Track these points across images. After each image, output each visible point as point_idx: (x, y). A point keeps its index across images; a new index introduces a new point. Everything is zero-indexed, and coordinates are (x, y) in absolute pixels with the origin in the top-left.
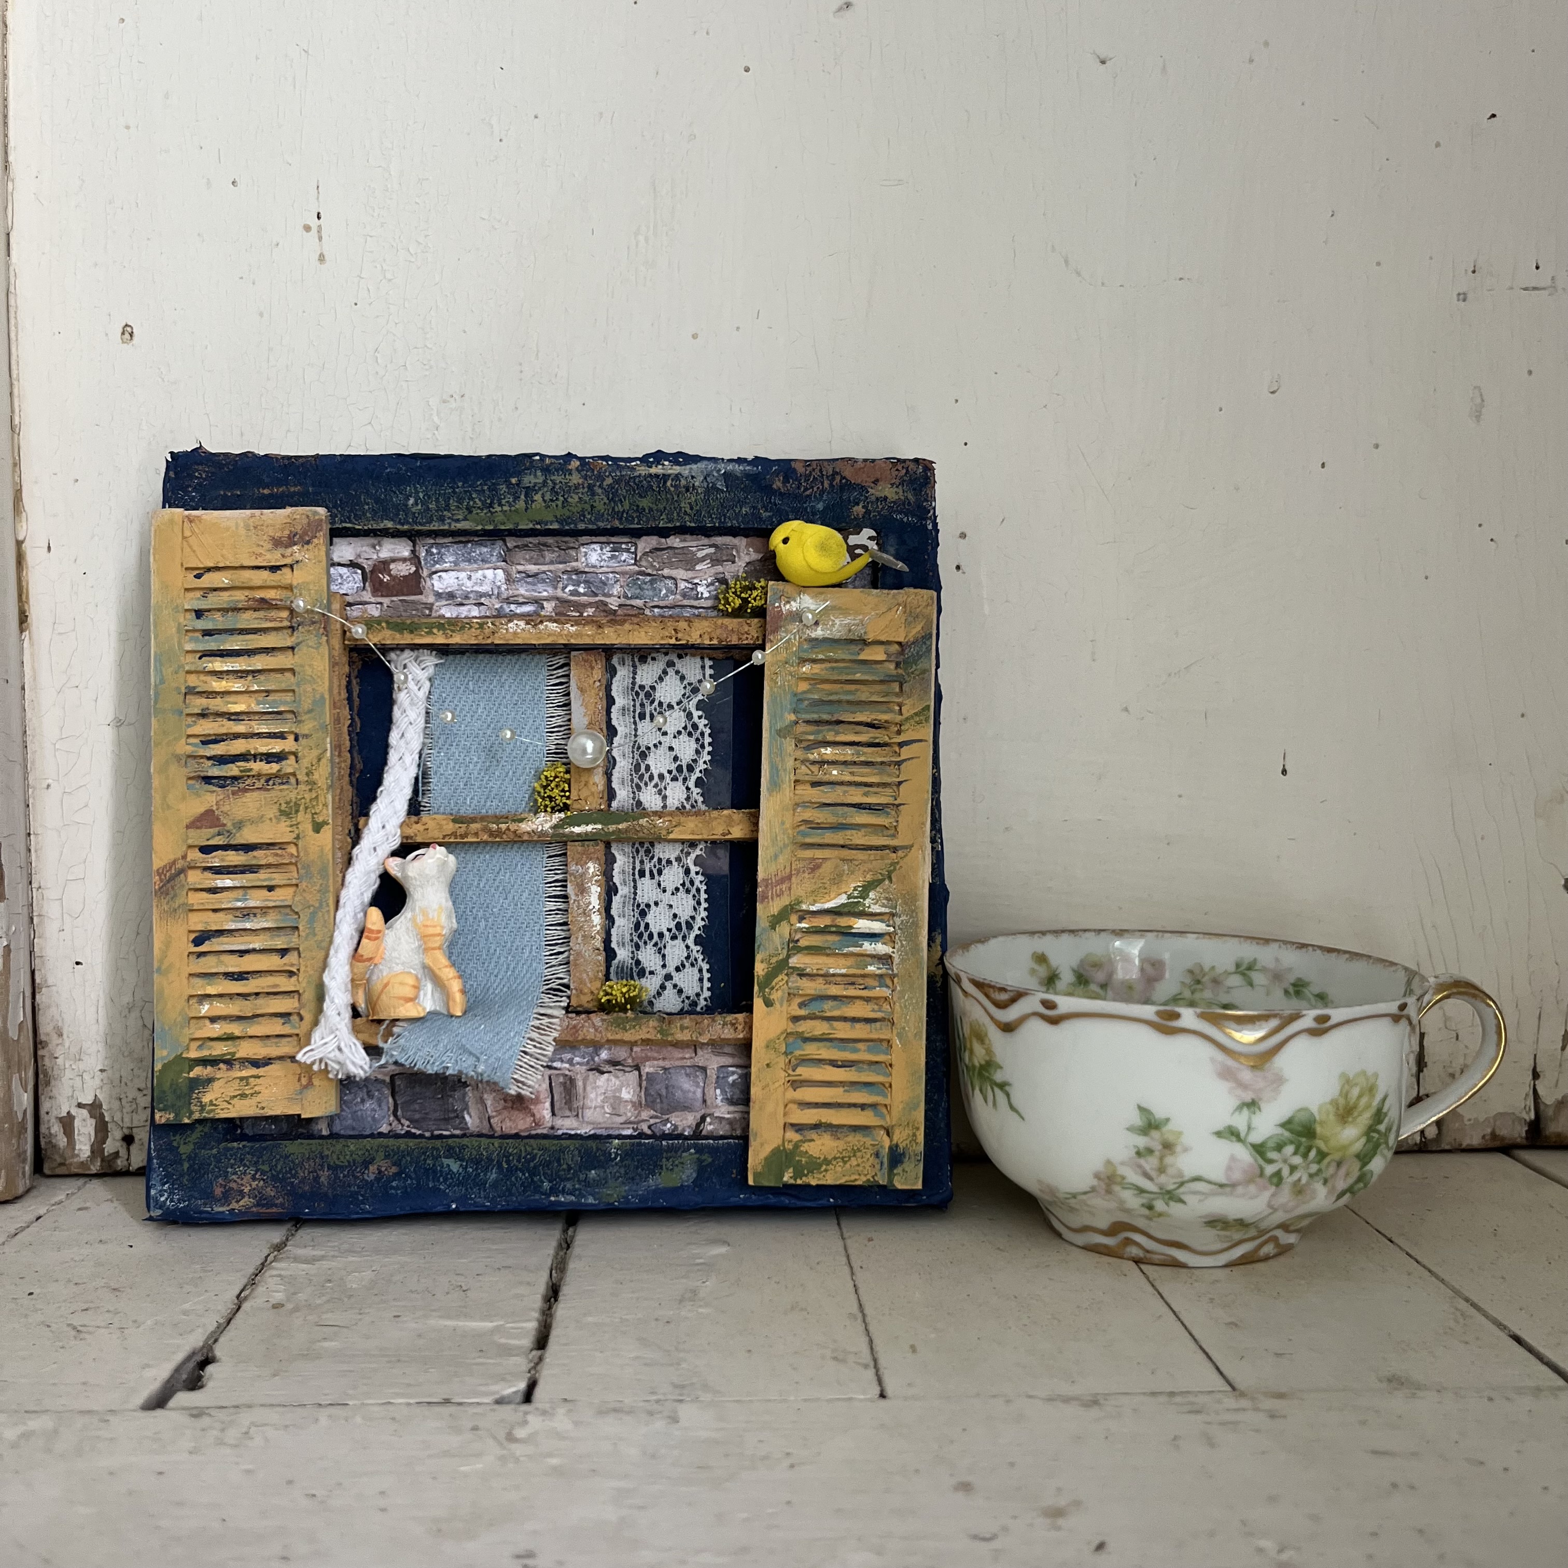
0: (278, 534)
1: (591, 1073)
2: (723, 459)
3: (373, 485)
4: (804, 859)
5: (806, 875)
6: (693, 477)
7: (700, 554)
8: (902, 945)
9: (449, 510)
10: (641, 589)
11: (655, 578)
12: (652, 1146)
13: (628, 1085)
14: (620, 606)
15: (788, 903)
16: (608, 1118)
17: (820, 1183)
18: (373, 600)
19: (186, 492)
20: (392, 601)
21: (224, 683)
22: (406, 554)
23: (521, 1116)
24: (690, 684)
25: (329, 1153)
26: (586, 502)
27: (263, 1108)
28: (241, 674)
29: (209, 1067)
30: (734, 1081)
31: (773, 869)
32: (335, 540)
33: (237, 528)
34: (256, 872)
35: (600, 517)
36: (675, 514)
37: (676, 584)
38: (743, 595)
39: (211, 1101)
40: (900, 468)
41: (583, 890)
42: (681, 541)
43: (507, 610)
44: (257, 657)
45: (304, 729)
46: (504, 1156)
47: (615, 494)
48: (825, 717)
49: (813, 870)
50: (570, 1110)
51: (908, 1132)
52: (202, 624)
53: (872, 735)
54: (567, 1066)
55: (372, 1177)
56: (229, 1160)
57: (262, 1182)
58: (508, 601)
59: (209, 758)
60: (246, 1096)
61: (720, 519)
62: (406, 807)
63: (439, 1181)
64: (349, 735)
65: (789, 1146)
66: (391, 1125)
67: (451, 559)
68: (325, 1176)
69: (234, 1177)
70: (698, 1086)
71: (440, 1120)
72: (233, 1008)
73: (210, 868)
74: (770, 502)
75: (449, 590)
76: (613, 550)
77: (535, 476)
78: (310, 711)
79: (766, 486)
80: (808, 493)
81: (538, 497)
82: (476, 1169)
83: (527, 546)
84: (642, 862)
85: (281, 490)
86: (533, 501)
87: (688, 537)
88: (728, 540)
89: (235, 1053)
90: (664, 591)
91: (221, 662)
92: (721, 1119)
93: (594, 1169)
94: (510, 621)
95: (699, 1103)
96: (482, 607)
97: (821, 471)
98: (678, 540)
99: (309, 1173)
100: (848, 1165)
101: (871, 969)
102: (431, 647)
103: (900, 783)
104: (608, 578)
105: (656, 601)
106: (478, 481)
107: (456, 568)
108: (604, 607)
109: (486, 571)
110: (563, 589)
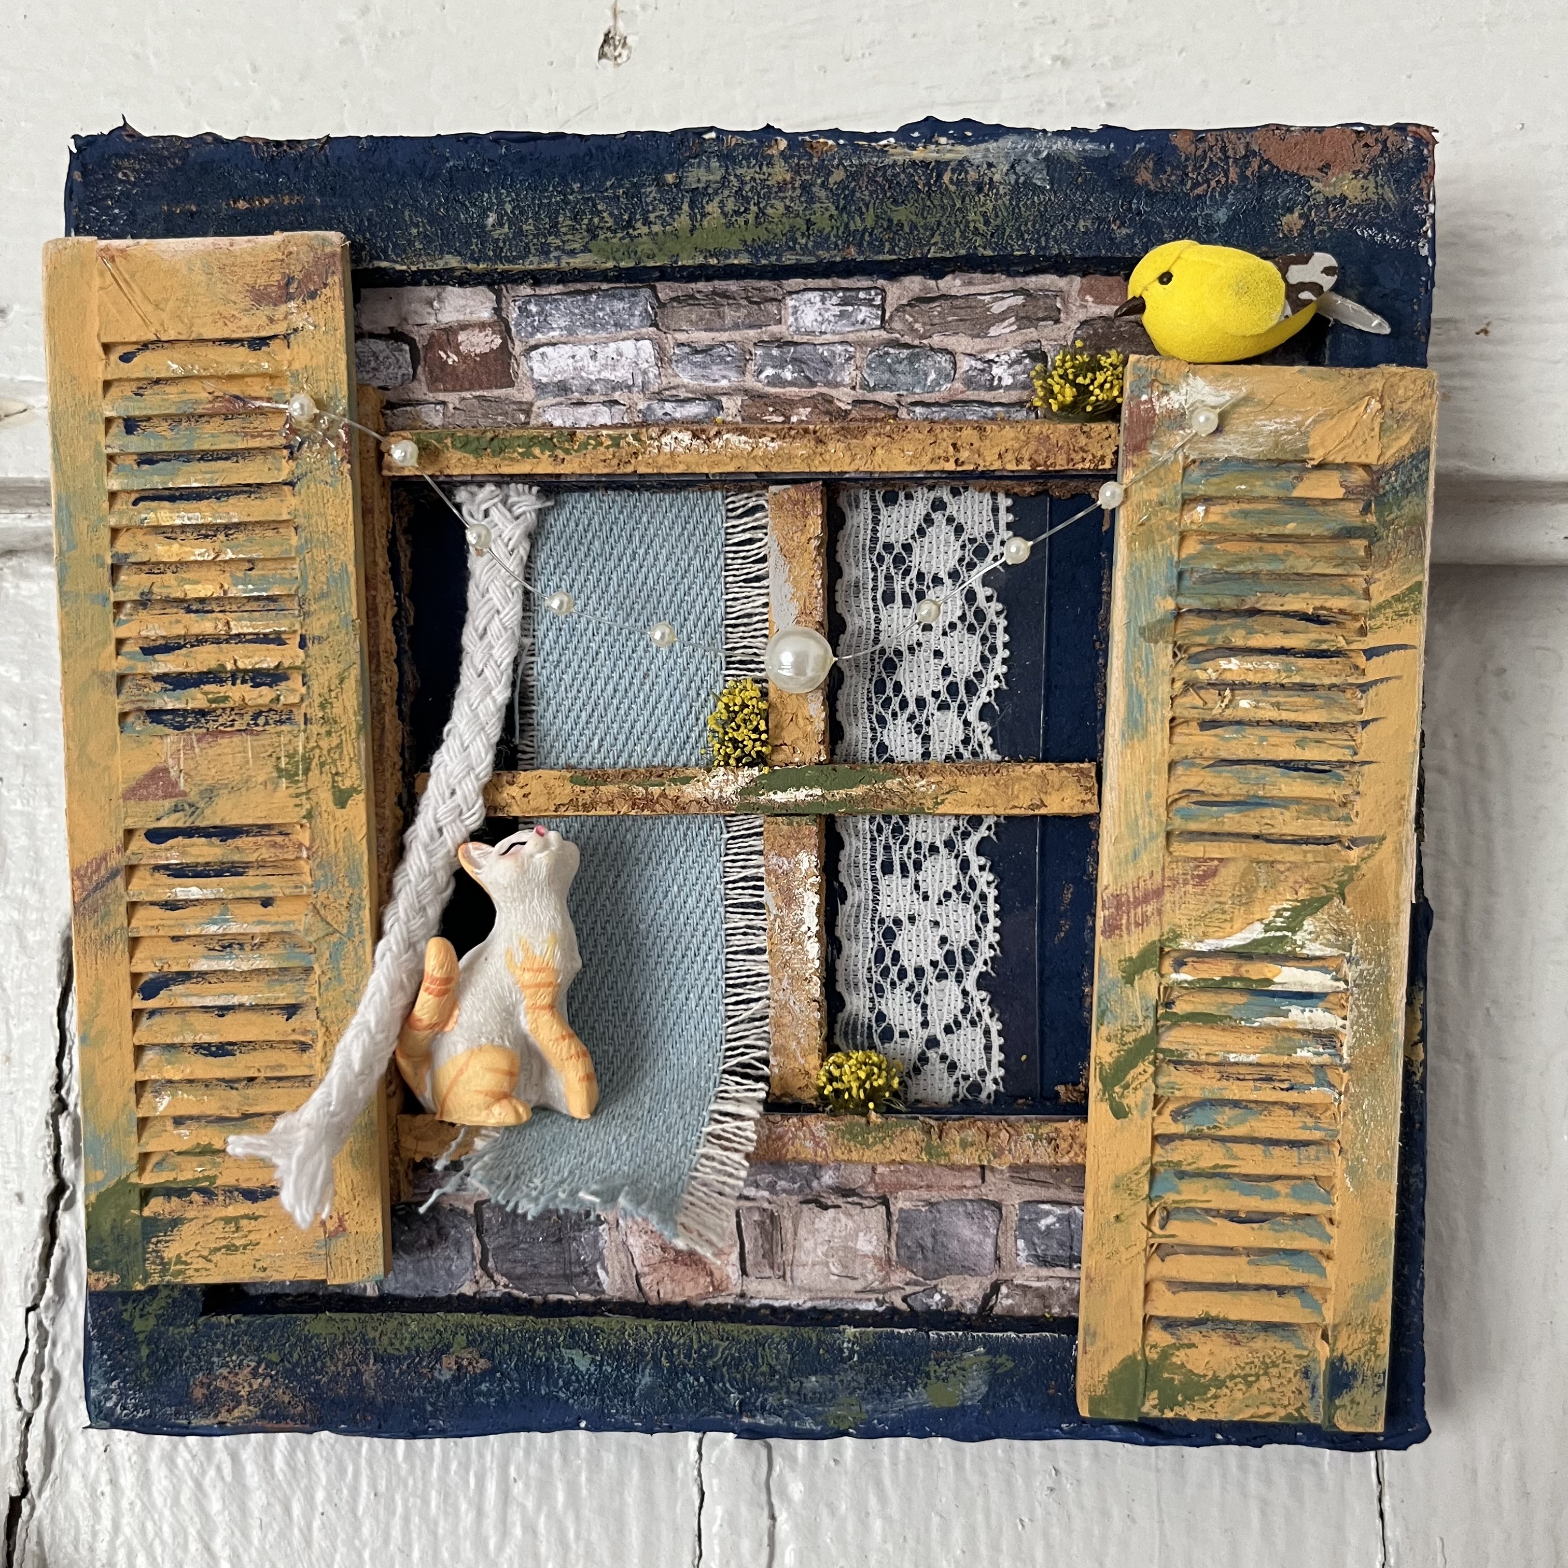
0: (262, 281)
1: (805, 1207)
2: (1044, 131)
3: (425, 192)
4: (1187, 860)
5: (1189, 888)
6: (990, 165)
7: (997, 308)
8: (1361, 1015)
9: (557, 235)
10: (893, 372)
11: (917, 353)
12: (911, 1340)
13: (868, 1229)
14: (856, 403)
15: (1156, 938)
16: (835, 1283)
17: (1204, 1417)
18: (430, 396)
19: (106, 210)
20: (463, 399)
21: (175, 547)
22: (486, 315)
23: (690, 1273)
24: (972, 541)
25: (377, 1335)
26: (798, 215)
27: (265, 1269)
28: (205, 532)
29: (174, 1199)
30: (1048, 1227)
31: (1131, 875)
32: (364, 292)
33: (191, 270)
34: (241, 874)
35: (823, 241)
36: (958, 234)
37: (955, 363)
38: (1080, 380)
39: (179, 1256)
40: (1371, 141)
41: (790, 899)
42: (964, 284)
43: (660, 413)
44: (233, 500)
45: (315, 627)
46: (664, 1347)
47: (849, 199)
48: (1229, 602)
49: (1203, 879)
50: (772, 1268)
51: (1360, 1336)
52: (138, 443)
53: (1314, 636)
54: (766, 1194)
55: (447, 1376)
56: (214, 1344)
57: (268, 1380)
58: (660, 396)
59: (158, 678)
60: (236, 1248)
61: (1038, 241)
62: (490, 758)
63: (556, 1384)
64: (396, 633)
65: (1153, 1355)
66: (477, 1282)
67: (563, 322)
68: (370, 1372)
69: (225, 1371)
70: (986, 1234)
71: (557, 1277)
72: (211, 1104)
73: (166, 867)
74: (1130, 209)
75: (559, 377)
76: (844, 302)
77: (708, 168)
78: (323, 596)
79: (1124, 180)
80: (1199, 191)
81: (712, 208)
82: (618, 1369)
83: (692, 297)
84: (887, 848)
85: (266, 201)
86: (704, 215)
87: (978, 276)
88: (1049, 280)
89: (215, 1177)
90: (932, 376)
91: (171, 511)
92: (1025, 1289)
93: (815, 1373)
94: (664, 432)
95: (988, 1262)
96: (616, 409)
97: (1224, 149)
98: (958, 282)
99: (345, 1366)
100: (1254, 1390)
101: (1304, 1054)
102: (528, 479)
103: (1365, 724)
104: (833, 354)
105: (919, 394)
106: (606, 179)
107: (571, 339)
108: (827, 406)
109: (622, 344)
110: (756, 375)
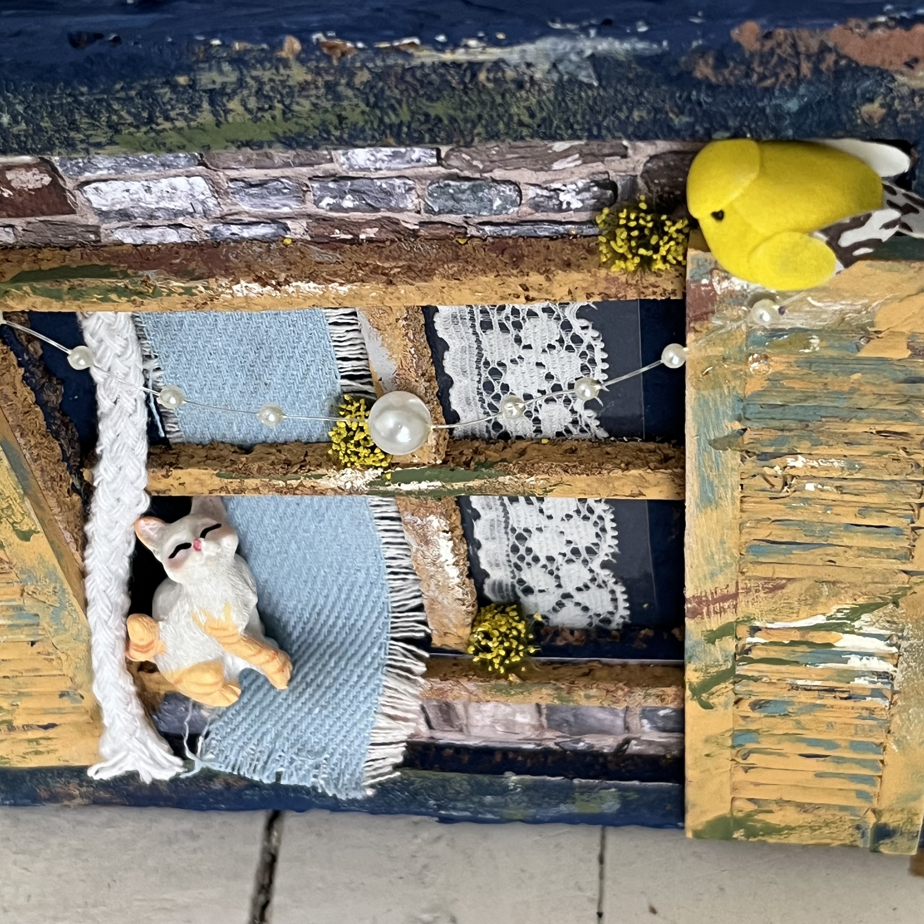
5: (762, 594)
6: (529, 65)
7: (559, 147)
8: (909, 666)
10: (457, 201)
11: (479, 184)
13: (523, 712)
14: (422, 224)
15: (732, 620)
16: (501, 735)
20: (29, 223)
22: (27, 158)
26: (327, 111)
31: (708, 585)
35: (358, 133)
37: (520, 191)
41: (427, 541)
43: (227, 233)
47: (379, 97)
49: (772, 590)
50: (452, 726)
58: (223, 219)
60: (41, 752)
65: (739, 815)
67: (108, 163)
70: (617, 716)
74: (689, 99)
75: (118, 207)
79: (680, 75)
80: (768, 83)
81: (234, 105)
86: (227, 112)
90: (498, 203)
92: (650, 742)
93: (490, 795)
95: (620, 730)
96: (182, 231)
100: (817, 833)
104: (393, 186)
105: (486, 216)
106: (115, 83)
107: (120, 176)
108: (394, 226)
109: (173, 180)
110: (316, 203)
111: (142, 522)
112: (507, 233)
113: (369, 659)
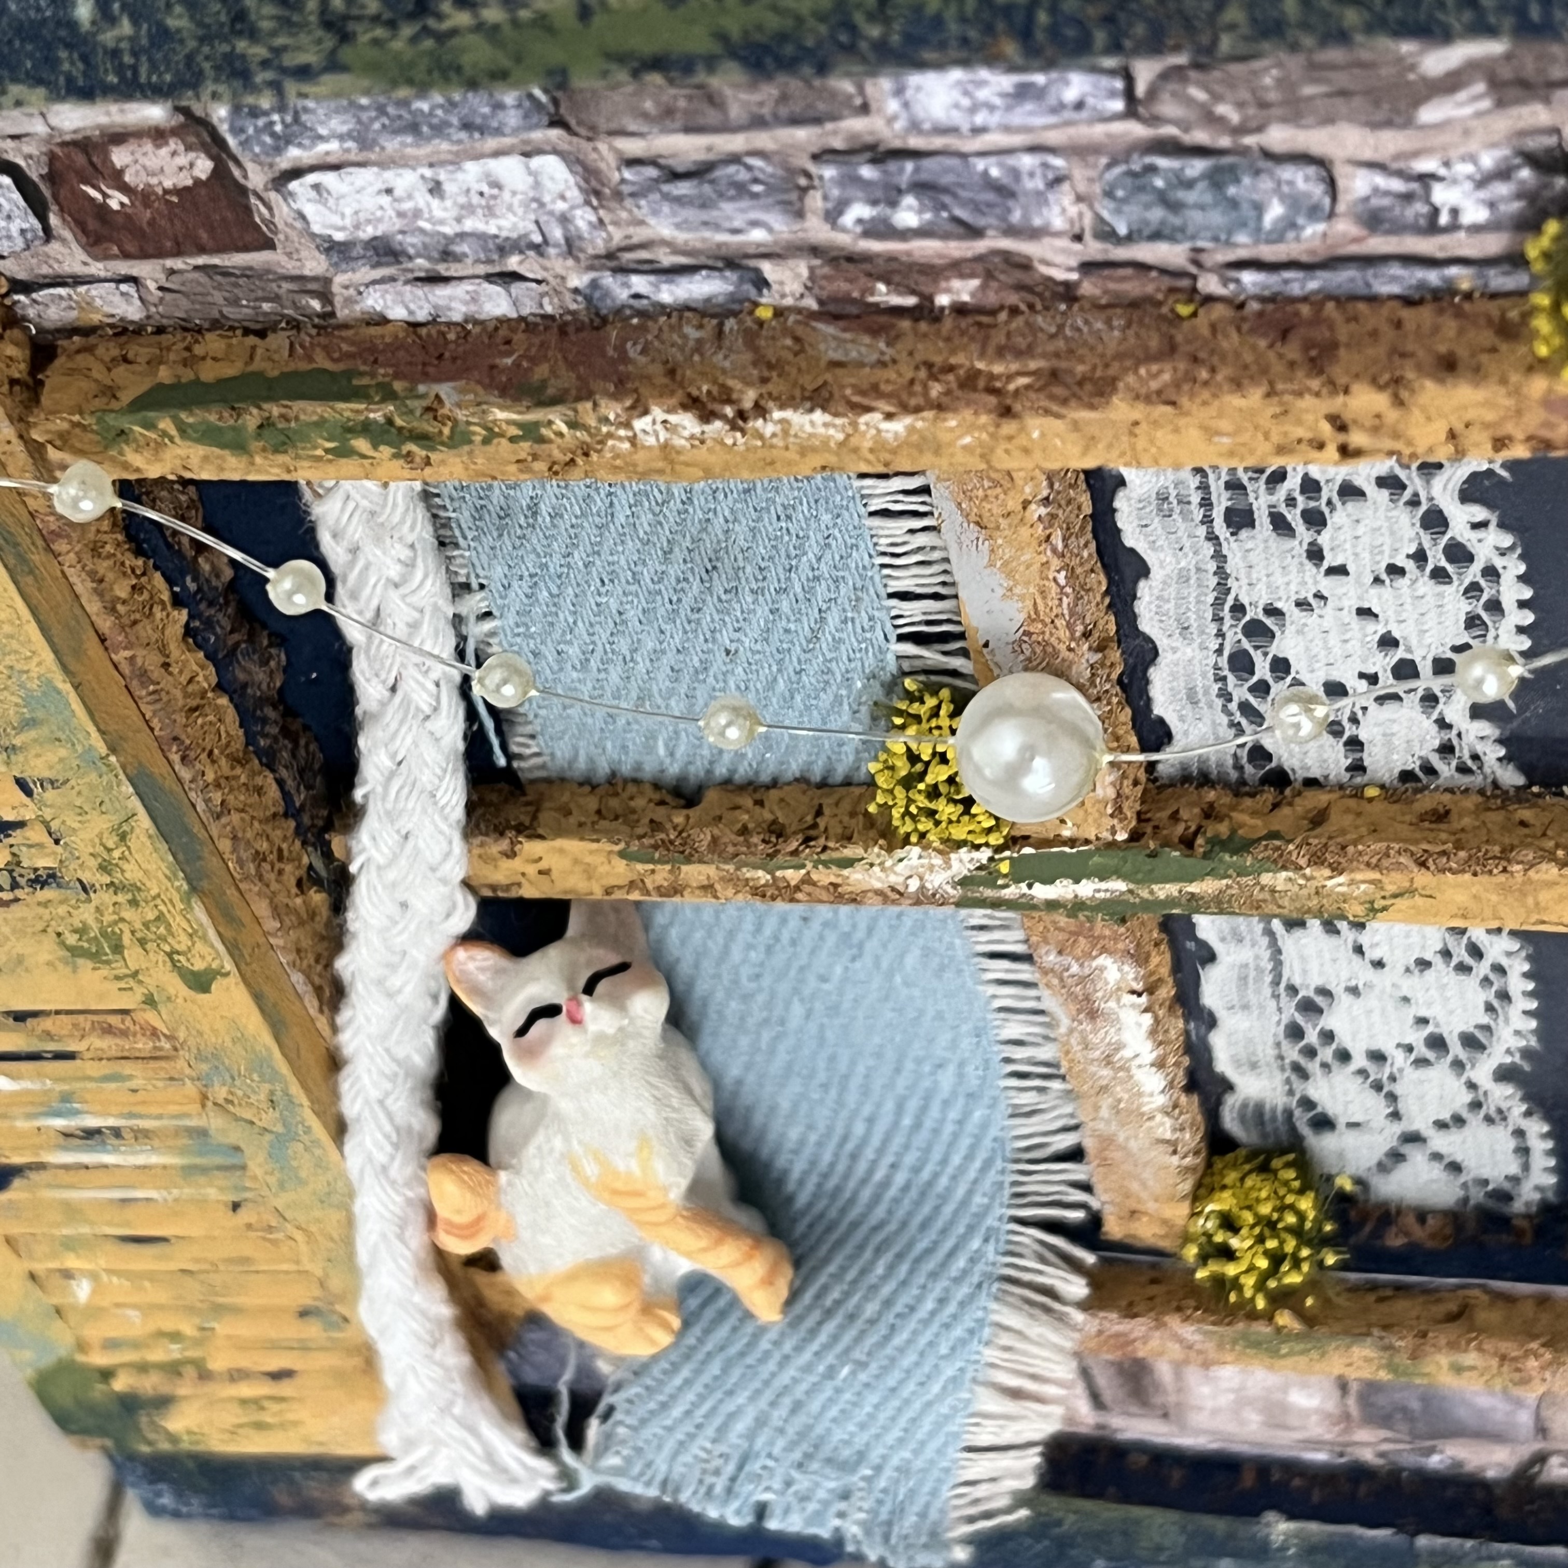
10: (1175, 207)
11: (1231, 163)
13: (1306, 1385)
14: (1088, 267)
16: (1256, 1430)
18: (97, 268)
20: (172, 272)
22: (156, 115)
34: (69, 1062)
37: (1332, 182)
39: (188, 1430)
41: (1093, 1013)
43: (622, 295)
45: (36, 767)
50: (1146, 1406)
58: (614, 260)
60: (270, 1426)
67: (340, 124)
72: (158, 1293)
75: (369, 232)
76: (1023, 73)
89: (203, 1360)
90: (1275, 211)
95: (1525, 1433)
96: (517, 288)
104: (1015, 173)
105: (1246, 246)
107: (370, 156)
108: (1018, 275)
109: (493, 164)
110: (832, 216)
111: (461, 954)
112: (1296, 290)
113: (961, 1262)
